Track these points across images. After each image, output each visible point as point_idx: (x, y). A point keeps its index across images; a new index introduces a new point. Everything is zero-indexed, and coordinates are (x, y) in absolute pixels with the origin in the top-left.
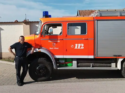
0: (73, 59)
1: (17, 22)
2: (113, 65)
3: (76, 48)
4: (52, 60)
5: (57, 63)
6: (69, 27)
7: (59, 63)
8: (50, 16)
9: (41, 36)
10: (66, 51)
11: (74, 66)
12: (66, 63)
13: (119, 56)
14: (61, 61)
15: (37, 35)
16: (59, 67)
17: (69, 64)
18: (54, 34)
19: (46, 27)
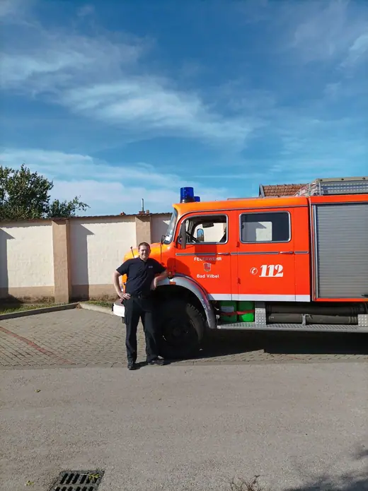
0: (255, 304)
2: (363, 319)
3: (263, 274)
4: (204, 306)
5: (215, 313)
6: (244, 224)
7: (219, 313)
8: (198, 199)
9: (177, 245)
11: (258, 321)
12: (239, 313)
14: (224, 308)
15: (167, 243)
16: (221, 322)
17: (245, 317)
18: (205, 241)
19: (187, 225)
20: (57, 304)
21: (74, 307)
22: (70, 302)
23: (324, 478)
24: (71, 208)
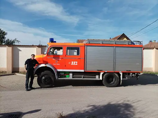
0: (70, 72)
2: (97, 76)
3: (72, 64)
4: (55, 73)
5: (58, 75)
6: (68, 50)
9: (48, 55)
10: (65, 66)
11: (70, 77)
12: (65, 75)
13: (101, 70)
14: (61, 74)
15: (45, 54)
18: (58, 54)
20: (7, 73)
21: (14, 74)
22: (12, 73)
24: (13, 42)
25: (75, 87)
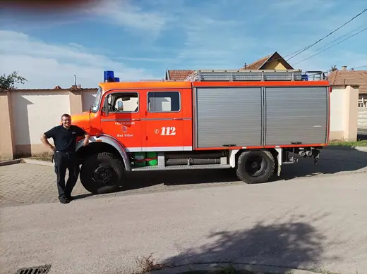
0: (158, 153)
1: (58, 90)
3: (163, 133)
4: (123, 156)
5: (130, 160)
6: (150, 99)
7: (134, 160)
8: (117, 80)
10: (147, 137)
11: (160, 164)
12: (147, 160)
13: (232, 145)
14: (136, 157)
15: (95, 112)
16: (135, 166)
17: (151, 162)
19: (110, 99)
20: (7, 160)
21: (19, 162)
22: (14, 159)
23: (190, 249)
24: (9, 81)
25: (172, 187)
